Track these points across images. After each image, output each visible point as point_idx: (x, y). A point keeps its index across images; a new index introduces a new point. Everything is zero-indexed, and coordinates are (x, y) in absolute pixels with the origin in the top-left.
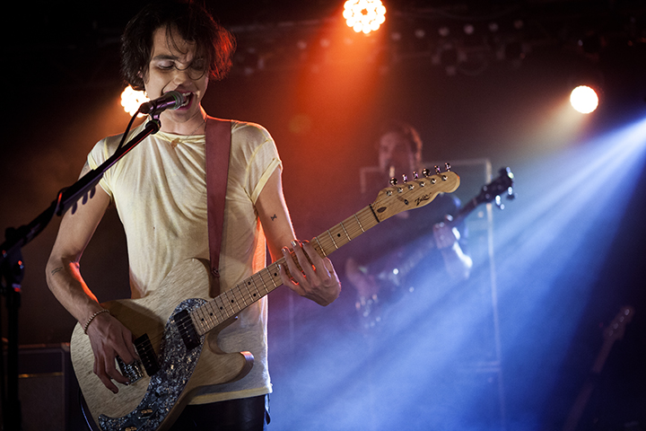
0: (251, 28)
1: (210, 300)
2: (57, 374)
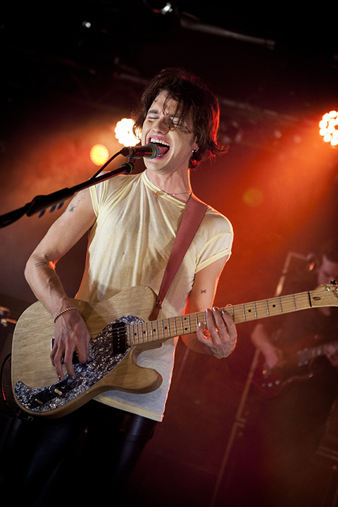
0: (242, 106)
1: (147, 321)
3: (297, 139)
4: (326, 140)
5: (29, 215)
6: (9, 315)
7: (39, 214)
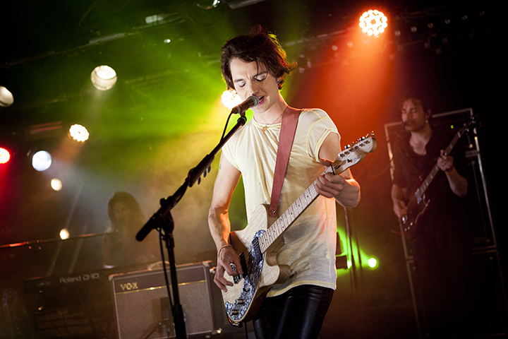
1: (267, 230)
2: (203, 281)
3: (350, 44)
4: (370, 34)
5: (191, 186)
6: (213, 264)
7: (197, 182)
